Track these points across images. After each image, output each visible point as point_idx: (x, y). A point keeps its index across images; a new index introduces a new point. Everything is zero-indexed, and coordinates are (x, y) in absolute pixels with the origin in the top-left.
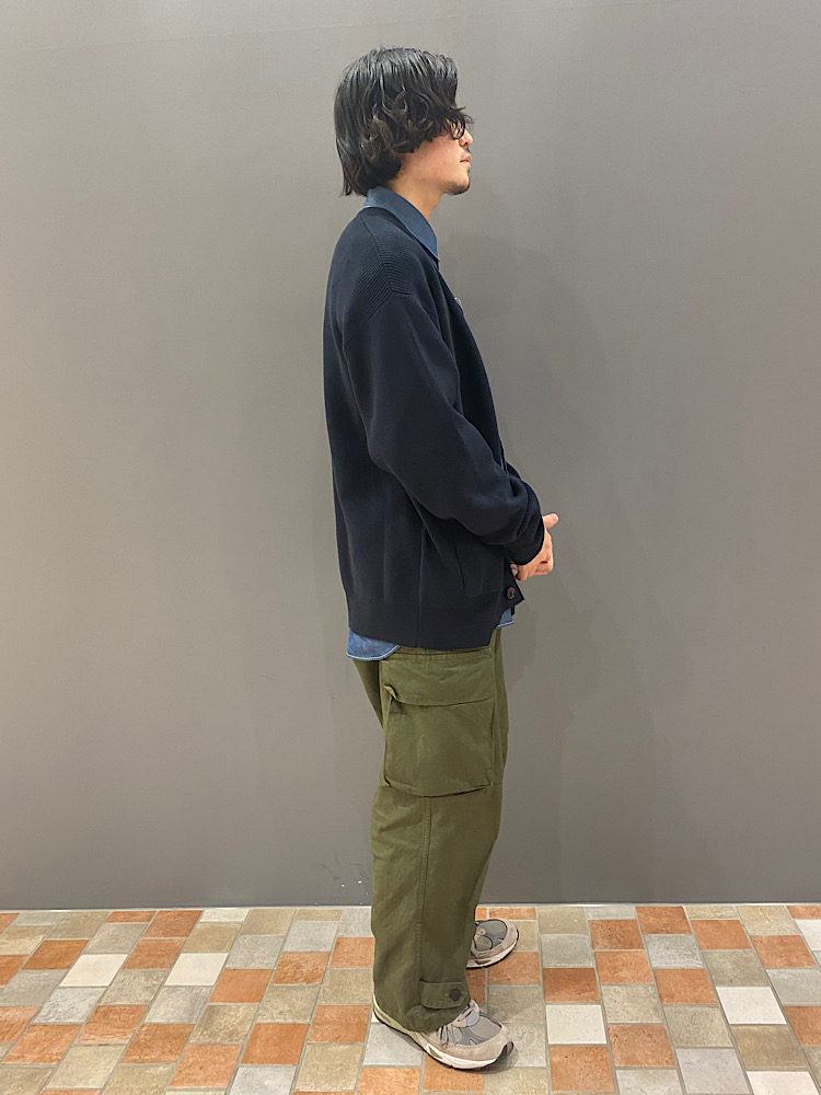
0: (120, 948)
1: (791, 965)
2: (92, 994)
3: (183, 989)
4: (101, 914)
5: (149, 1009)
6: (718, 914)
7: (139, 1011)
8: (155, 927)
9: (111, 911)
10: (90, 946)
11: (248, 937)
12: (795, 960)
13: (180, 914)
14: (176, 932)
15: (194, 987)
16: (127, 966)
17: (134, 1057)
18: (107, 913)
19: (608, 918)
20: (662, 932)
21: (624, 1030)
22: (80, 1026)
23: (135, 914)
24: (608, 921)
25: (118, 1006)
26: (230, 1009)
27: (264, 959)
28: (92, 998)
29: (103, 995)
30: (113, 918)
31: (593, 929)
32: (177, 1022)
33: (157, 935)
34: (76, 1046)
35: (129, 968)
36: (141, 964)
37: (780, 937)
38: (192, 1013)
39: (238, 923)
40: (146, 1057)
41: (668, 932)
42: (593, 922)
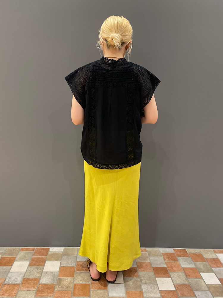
0: (26, 259)
1: (218, 267)
2: (21, 274)
3: (49, 273)
4: (18, 248)
5: (40, 279)
6: (196, 252)
7: (37, 280)
8: (36, 253)
9: (21, 248)
10: (17, 259)
11: (65, 257)
12: (218, 265)
13: (43, 249)
14: (43, 255)
15: (53, 272)
16: (30, 265)
17: (40, 295)
18: (20, 248)
19: (166, 252)
20: (182, 257)
21: (179, 285)
22: (20, 285)
23: (29, 249)
24: (167, 253)
25: (30, 278)
26: (65, 279)
27: (72, 264)
28: (21, 275)
29: (25, 274)
30: (22, 250)
31: (163, 255)
32: (50, 283)
33: (37, 255)
34: (20, 291)
35: (31, 266)
36: (34, 265)
37: (213, 259)
38: (54, 281)
39: (61, 252)
40: (43, 295)
41: (184, 257)
42: (163, 253)
